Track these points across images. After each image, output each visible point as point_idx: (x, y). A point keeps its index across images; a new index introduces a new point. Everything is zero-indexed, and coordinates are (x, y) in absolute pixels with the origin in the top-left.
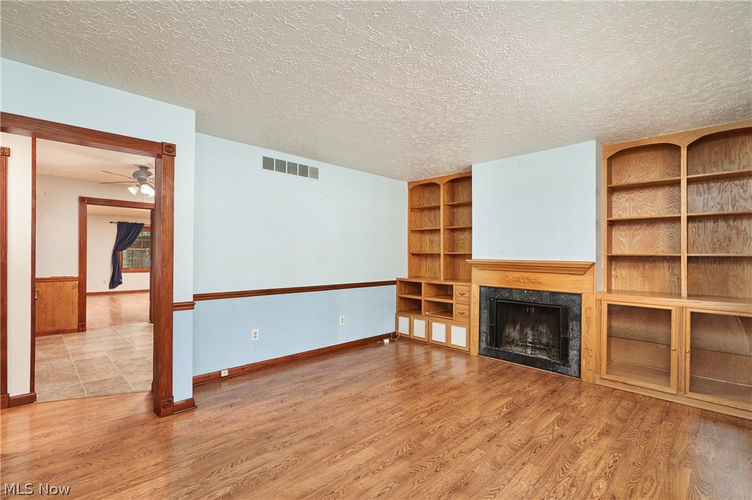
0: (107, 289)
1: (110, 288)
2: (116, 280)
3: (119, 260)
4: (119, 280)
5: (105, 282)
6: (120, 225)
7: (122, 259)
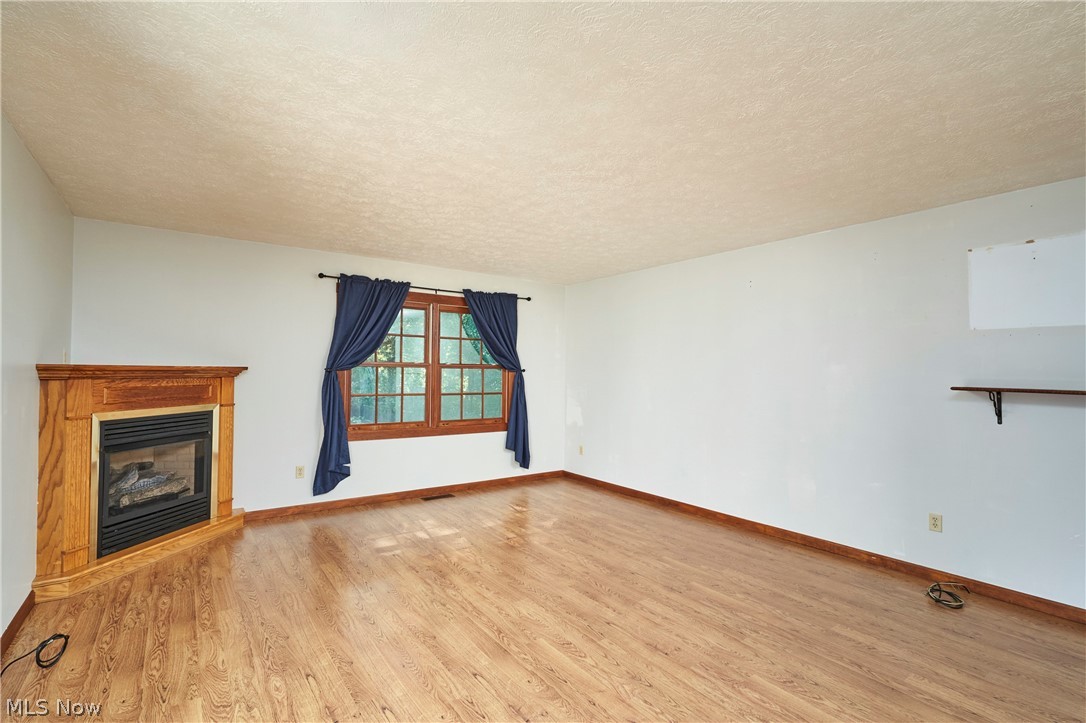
0: (307, 498)
1: (317, 491)
2: (332, 467)
3: (341, 397)
4: (339, 465)
5: (300, 471)
6: (348, 285)
7: (350, 396)
